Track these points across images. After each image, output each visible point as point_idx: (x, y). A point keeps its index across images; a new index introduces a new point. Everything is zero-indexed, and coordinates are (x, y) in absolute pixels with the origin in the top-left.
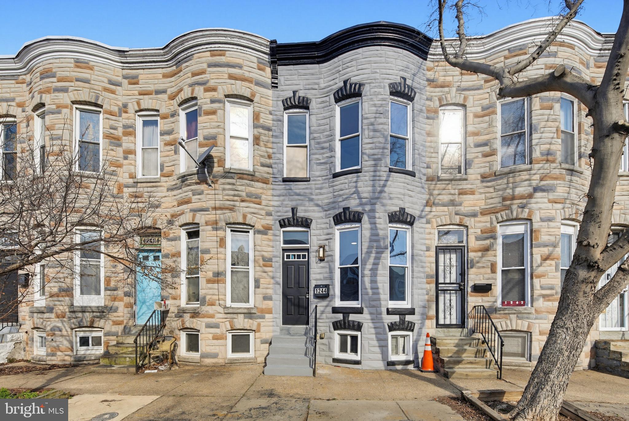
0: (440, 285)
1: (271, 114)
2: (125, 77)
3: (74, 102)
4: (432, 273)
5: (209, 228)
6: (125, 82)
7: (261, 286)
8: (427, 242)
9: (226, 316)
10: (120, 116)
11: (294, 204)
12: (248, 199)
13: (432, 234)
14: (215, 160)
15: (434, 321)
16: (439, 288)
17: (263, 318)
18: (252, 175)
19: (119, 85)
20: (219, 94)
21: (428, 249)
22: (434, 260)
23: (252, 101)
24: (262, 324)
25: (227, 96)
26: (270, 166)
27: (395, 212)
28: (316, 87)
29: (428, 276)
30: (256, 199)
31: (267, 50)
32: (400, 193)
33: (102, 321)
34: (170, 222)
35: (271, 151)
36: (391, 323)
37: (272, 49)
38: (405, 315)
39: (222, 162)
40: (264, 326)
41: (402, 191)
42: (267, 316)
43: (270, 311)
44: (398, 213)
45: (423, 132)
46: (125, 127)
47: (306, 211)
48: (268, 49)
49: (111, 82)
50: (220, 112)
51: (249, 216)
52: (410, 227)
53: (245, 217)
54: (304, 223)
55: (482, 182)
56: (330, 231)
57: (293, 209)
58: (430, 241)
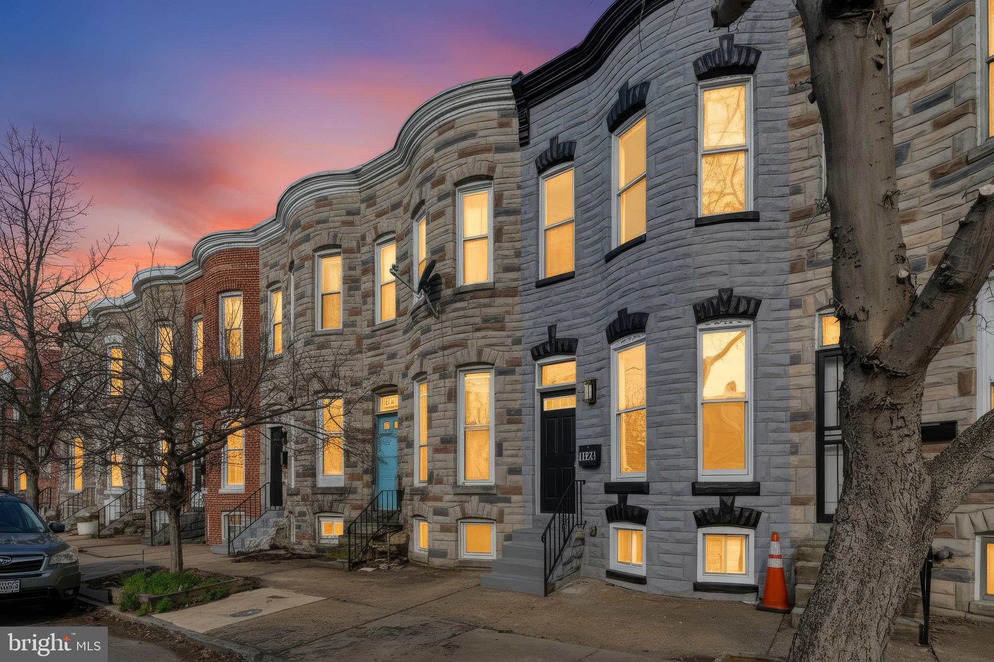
0: (827, 433)
1: (519, 187)
2: (363, 201)
3: (315, 250)
4: (805, 409)
5: (437, 376)
6: (363, 206)
7: (505, 453)
8: (793, 346)
9: (457, 498)
10: (359, 252)
11: (551, 320)
12: (485, 325)
13: (805, 327)
14: (444, 281)
15: (812, 510)
16: (827, 438)
17: (508, 501)
18: (492, 289)
19: (356, 212)
20: (448, 186)
21: (796, 360)
22: (811, 381)
23: (490, 178)
24: (506, 511)
25: (457, 184)
26: (517, 269)
27: (710, 300)
28: (583, 118)
29: (797, 417)
30: (496, 323)
31: (509, 93)
32: (721, 262)
33: (341, 505)
34: (405, 376)
35: (518, 245)
36: (702, 511)
37: (514, 87)
38: (734, 495)
39: (451, 280)
40: (510, 514)
41: (724, 256)
42: (514, 498)
43: (518, 491)
44: (715, 302)
45: (779, 124)
46: (364, 263)
47: (570, 328)
48: (511, 91)
49: (350, 213)
50: (449, 211)
51: (487, 350)
52: (750, 322)
53: (480, 352)
54: (566, 348)
55: (934, 186)
56: (604, 354)
57: (550, 328)
58: (800, 343)
